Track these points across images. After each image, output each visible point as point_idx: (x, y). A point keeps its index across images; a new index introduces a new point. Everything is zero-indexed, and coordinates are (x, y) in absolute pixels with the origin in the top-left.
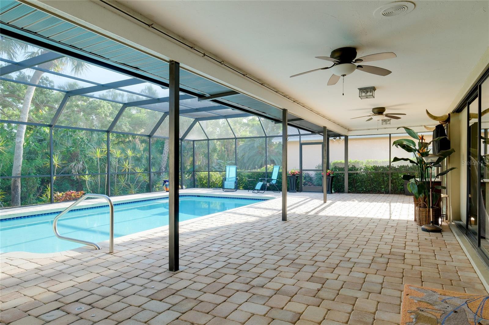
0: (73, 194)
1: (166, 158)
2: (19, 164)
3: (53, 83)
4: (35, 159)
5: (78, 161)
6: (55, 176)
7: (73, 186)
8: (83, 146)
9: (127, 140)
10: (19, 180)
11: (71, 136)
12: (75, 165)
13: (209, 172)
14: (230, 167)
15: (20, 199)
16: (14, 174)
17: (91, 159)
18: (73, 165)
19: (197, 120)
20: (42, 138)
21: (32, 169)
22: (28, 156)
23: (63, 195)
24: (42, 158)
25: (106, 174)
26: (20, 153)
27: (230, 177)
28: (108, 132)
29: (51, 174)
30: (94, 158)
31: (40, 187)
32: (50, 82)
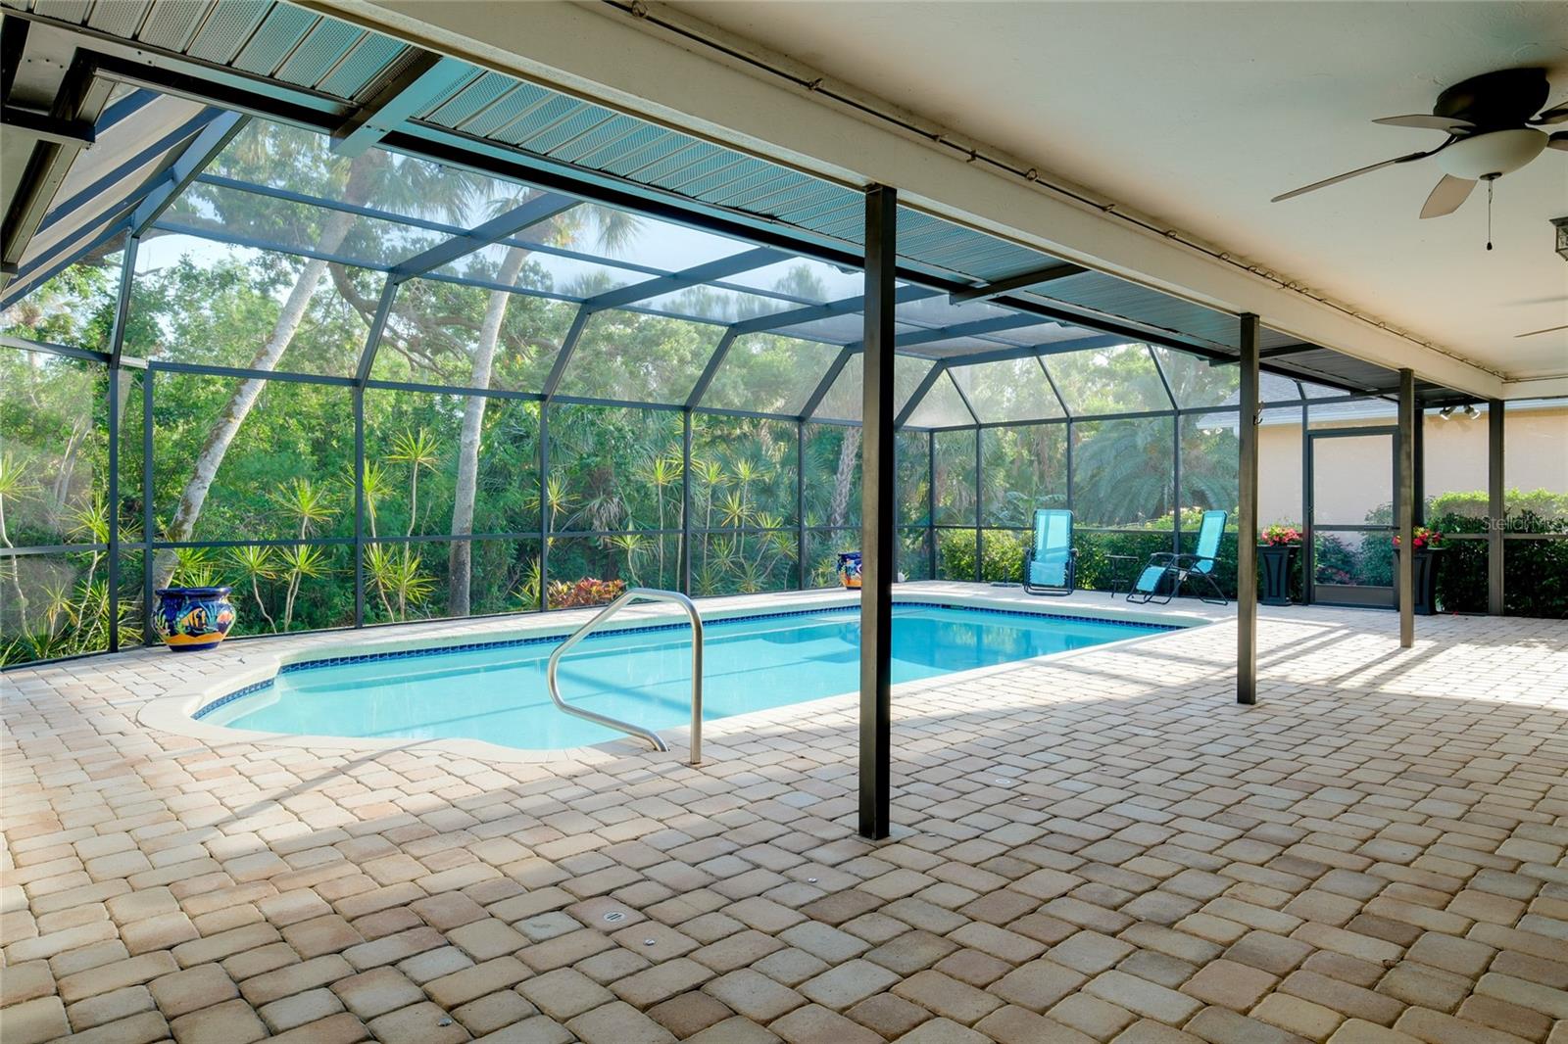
0: (594, 588)
1: (845, 487)
2: (468, 499)
3: (551, 279)
4: (505, 490)
5: (609, 494)
6: (552, 535)
7: (594, 564)
8: (621, 452)
9: (738, 431)
10: (468, 547)
11: (593, 423)
12: (601, 505)
13: (979, 529)
14: (1048, 515)
15: (468, 597)
16: (455, 532)
17: (641, 488)
18: (596, 506)
19: (944, 363)
20: (522, 430)
21: (497, 518)
22: (490, 480)
23: (569, 589)
24: (522, 487)
25: (680, 532)
26: (471, 472)
27: (1049, 546)
28: (686, 409)
29: (541, 531)
30: (649, 485)
31: (513, 567)
32: (543, 277)
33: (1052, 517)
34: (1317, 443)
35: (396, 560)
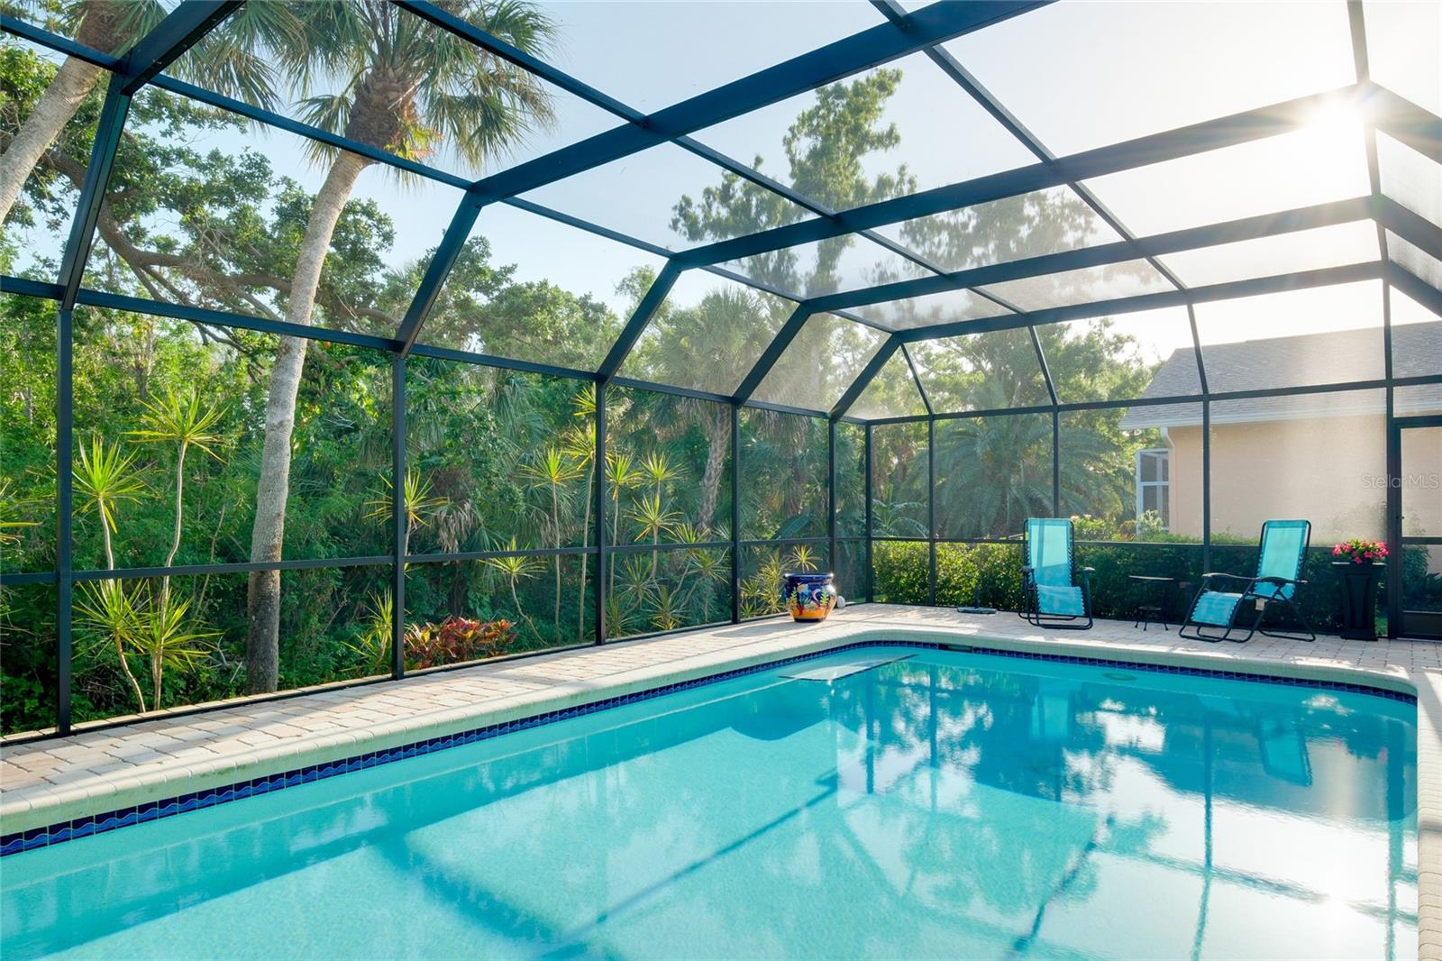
0: (469, 634)
2: (279, 507)
3: (389, 224)
4: (328, 495)
5: (459, 500)
8: (481, 447)
10: (276, 577)
11: (444, 411)
12: (450, 512)
13: (932, 541)
14: (1042, 525)
18: (444, 515)
19: (899, 338)
20: (348, 422)
21: (317, 528)
22: (307, 482)
23: (432, 635)
24: (348, 490)
27: (1045, 563)
31: (340, 591)
32: (380, 221)
33: (1046, 527)
34: (1407, 435)
35: (147, 603)
